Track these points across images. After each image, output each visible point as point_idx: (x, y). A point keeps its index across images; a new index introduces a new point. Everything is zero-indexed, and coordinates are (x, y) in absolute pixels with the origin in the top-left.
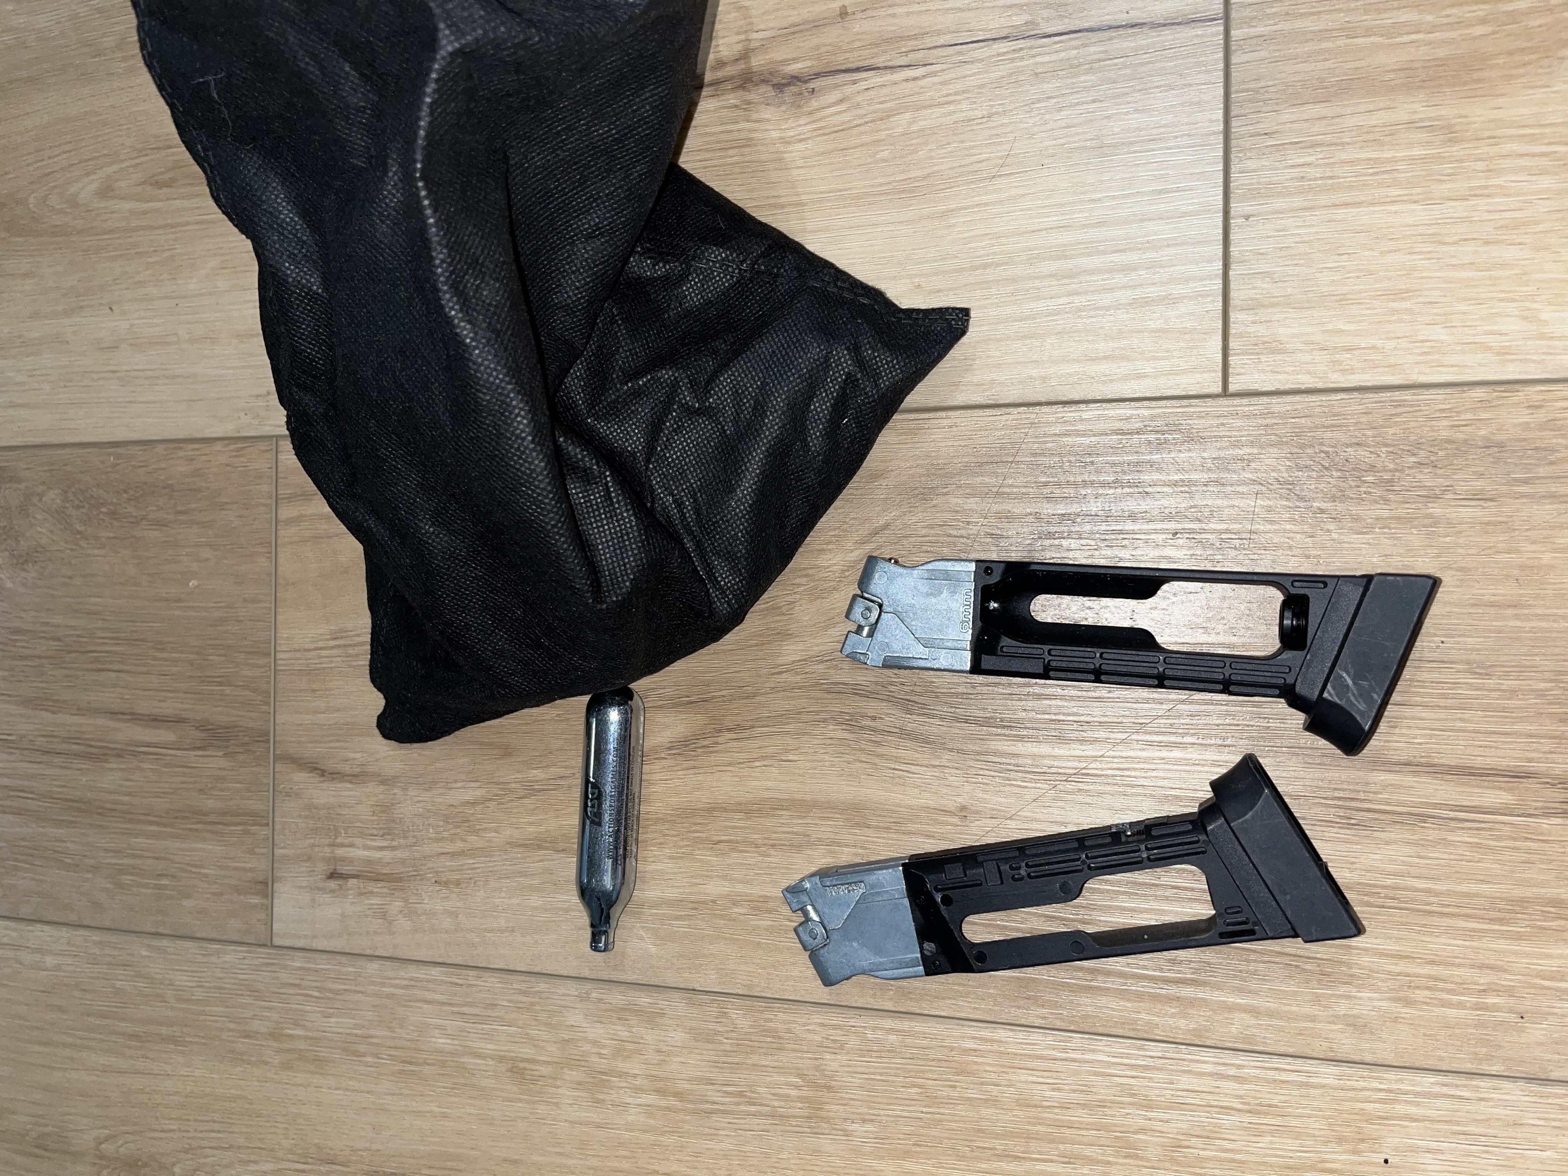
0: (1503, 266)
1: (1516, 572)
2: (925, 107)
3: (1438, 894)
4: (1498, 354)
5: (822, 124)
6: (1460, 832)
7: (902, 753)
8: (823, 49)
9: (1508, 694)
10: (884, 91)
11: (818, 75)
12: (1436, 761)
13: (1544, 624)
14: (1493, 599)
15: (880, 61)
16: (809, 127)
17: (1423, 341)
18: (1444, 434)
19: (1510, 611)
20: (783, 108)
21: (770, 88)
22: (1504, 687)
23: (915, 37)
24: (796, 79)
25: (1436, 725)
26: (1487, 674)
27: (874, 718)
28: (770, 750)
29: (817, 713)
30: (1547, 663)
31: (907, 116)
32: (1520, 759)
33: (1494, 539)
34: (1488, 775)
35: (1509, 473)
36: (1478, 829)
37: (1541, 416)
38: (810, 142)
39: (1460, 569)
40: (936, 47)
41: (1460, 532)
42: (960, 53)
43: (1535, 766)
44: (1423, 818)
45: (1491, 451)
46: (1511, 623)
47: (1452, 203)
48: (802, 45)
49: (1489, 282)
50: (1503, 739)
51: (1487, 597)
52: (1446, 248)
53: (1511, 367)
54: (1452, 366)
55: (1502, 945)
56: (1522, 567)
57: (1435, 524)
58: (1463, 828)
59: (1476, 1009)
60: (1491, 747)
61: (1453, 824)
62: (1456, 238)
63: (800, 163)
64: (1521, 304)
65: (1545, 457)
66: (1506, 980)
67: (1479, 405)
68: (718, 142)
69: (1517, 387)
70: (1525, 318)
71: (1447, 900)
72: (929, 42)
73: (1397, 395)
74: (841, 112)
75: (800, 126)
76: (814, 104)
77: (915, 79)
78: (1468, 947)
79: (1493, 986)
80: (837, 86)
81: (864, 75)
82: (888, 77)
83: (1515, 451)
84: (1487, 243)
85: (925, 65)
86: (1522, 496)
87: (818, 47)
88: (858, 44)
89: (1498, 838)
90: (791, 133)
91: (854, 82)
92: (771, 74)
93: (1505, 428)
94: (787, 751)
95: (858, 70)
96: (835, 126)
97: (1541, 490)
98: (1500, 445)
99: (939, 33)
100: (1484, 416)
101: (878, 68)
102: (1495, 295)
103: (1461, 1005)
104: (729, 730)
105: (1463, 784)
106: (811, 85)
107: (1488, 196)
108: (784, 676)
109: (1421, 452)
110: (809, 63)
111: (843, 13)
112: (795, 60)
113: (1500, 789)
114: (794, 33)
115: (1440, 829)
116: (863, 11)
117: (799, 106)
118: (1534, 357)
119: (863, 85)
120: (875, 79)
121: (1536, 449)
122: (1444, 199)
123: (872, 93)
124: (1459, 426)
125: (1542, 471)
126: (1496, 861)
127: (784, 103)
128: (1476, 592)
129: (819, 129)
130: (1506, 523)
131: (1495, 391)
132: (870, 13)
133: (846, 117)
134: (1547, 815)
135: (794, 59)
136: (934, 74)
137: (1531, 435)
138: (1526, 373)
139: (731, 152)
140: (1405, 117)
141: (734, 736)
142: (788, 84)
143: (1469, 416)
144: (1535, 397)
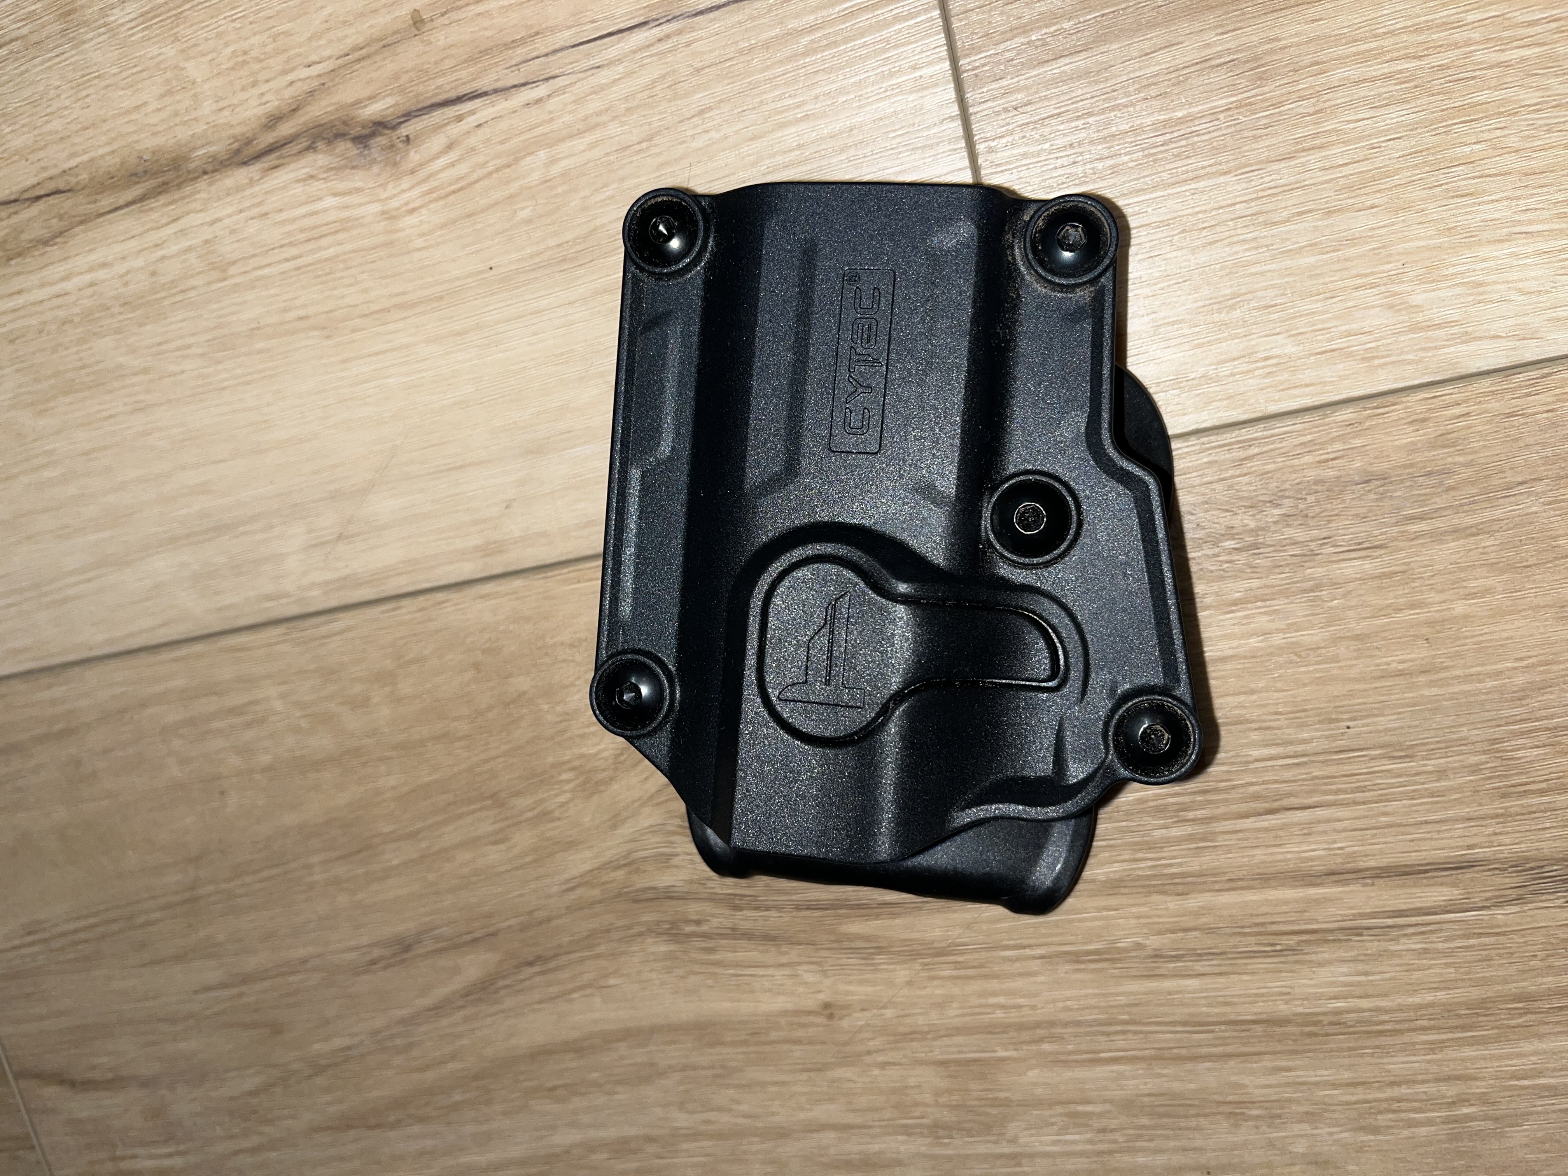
0: (1353, 241)
1: (1425, 630)
2: (562, 140)
3: (1387, 1011)
4: (1364, 359)
5: (433, 183)
6: (1403, 940)
7: (740, 956)
8: (405, 78)
9: (1433, 777)
10: (503, 125)
11: (409, 116)
12: (1362, 865)
13: (1467, 687)
14: (1401, 667)
15: (485, 83)
16: (416, 192)
17: (1267, 359)
18: (1311, 474)
19: (1422, 679)
20: (376, 169)
21: (349, 145)
22: (1430, 768)
23: (522, 42)
24: (380, 126)
25: (1358, 824)
26: (1406, 756)
27: (698, 922)
28: (586, 978)
29: (629, 927)
30: (1476, 732)
31: (542, 154)
32: (1461, 848)
33: (1391, 595)
34: (1427, 871)
35: (1399, 509)
36: (1423, 933)
37: (1429, 431)
38: (424, 211)
39: (1357, 638)
40: (555, 51)
41: (1349, 592)
42: (588, 55)
43: (1479, 852)
44: (1358, 931)
45: (1372, 485)
46: (1426, 692)
47: (1275, 167)
48: (375, 75)
49: (1336, 267)
50: (1437, 827)
51: (1394, 665)
52: (1275, 230)
53: (1382, 374)
54: (1307, 385)
55: (1468, 1052)
56: (1430, 623)
57: (1317, 587)
58: (1405, 935)
59: (1449, 1123)
60: (1425, 839)
61: (1395, 933)
62: (1285, 214)
63: (419, 243)
64: (1383, 289)
65: (1441, 484)
66: (1478, 1088)
67: (1349, 429)
68: (302, 231)
69: (1391, 399)
70: (1391, 307)
71: (1399, 1016)
72: (542, 45)
73: (1245, 433)
74: (453, 164)
75: (403, 191)
76: (414, 156)
77: (538, 101)
78: (1429, 1062)
79: (1463, 1096)
80: (438, 128)
81: (469, 106)
82: (502, 105)
83: (1402, 481)
84: (1329, 213)
85: (547, 79)
86: (1418, 536)
87: (396, 77)
88: (448, 63)
89: (1448, 939)
90: (395, 203)
91: (460, 118)
92: (345, 123)
93: (1385, 454)
94: (606, 976)
95: (459, 100)
96: (451, 184)
97: (1440, 524)
98: (1384, 478)
99: (553, 30)
100: (1357, 442)
101: (485, 94)
102: (1347, 283)
103: (1430, 1122)
104: (530, 964)
105: (1399, 886)
106: (404, 131)
107: (1321, 147)
108: (578, 892)
109: (1286, 501)
110: (390, 101)
111: (418, 22)
112: (372, 98)
113: (1442, 884)
114: (359, 60)
115: (1379, 941)
116: (443, 15)
117: (395, 164)
118: (1410, 357)
119: (472, 121)
120: (484, 110)
121: (1429, 474)
122: (1262, 162)
123: (486, 131)
124: (1327, 460)
125: (1440, 502)
126: (1447, 965)
127: (374, 162)
128: (1378, 661)
129: (431, 191)
130: (1404, 572)
131: (1365, 409)
132: (455, 16)
133: (462, 169)
134: (1499, 905)
135: (369, 98)
136: (562, 90)
137: (1418, 458)
138: (1403, 379)
139: (324, 242)
140: (1196, 56)
141: (537, 969)
142: (373, 135)
143: (1338, 446)
144: (1420, 408)
